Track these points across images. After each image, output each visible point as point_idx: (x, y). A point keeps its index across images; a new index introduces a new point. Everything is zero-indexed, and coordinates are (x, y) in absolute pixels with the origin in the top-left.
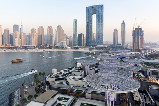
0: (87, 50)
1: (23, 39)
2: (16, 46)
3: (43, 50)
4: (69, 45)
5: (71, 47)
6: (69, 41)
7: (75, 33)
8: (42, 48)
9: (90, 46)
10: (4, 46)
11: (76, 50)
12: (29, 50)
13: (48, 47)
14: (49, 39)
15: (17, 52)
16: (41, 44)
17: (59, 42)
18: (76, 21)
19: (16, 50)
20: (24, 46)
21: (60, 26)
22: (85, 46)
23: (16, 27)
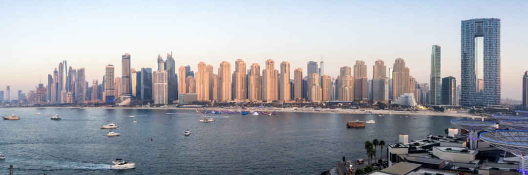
0: (464, 114)
1: (325, 88)
2: (314, 101)
3: (366, 110)
4: (421, 102)
5: (427, 107)
6: (422, 93)
7: (435, 76)
8: (364, 106)
9: (471, 106)
10: (294, 102)
11: (439, 114)
12: (337, 109)
13: (375, 105)
14: (377, 88)
15: (316, 112)
16: (361, 100)
17: (398, 96)
18: (437, 50)
19: (314, 109)
20: (328, 101)
21: (402, 60)
22: (458, 105)
23: (312, 66)
